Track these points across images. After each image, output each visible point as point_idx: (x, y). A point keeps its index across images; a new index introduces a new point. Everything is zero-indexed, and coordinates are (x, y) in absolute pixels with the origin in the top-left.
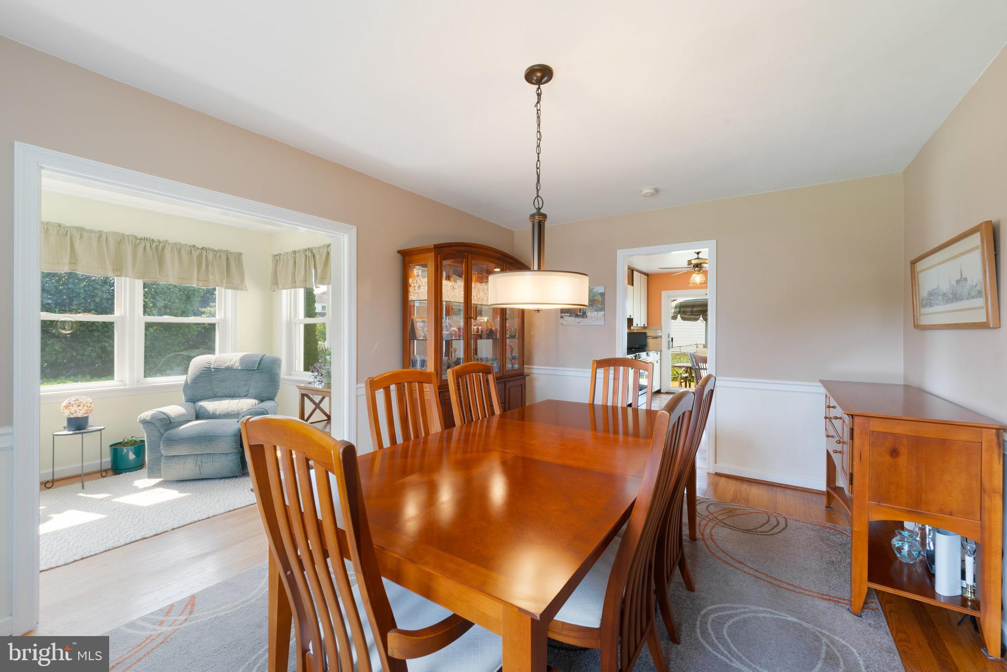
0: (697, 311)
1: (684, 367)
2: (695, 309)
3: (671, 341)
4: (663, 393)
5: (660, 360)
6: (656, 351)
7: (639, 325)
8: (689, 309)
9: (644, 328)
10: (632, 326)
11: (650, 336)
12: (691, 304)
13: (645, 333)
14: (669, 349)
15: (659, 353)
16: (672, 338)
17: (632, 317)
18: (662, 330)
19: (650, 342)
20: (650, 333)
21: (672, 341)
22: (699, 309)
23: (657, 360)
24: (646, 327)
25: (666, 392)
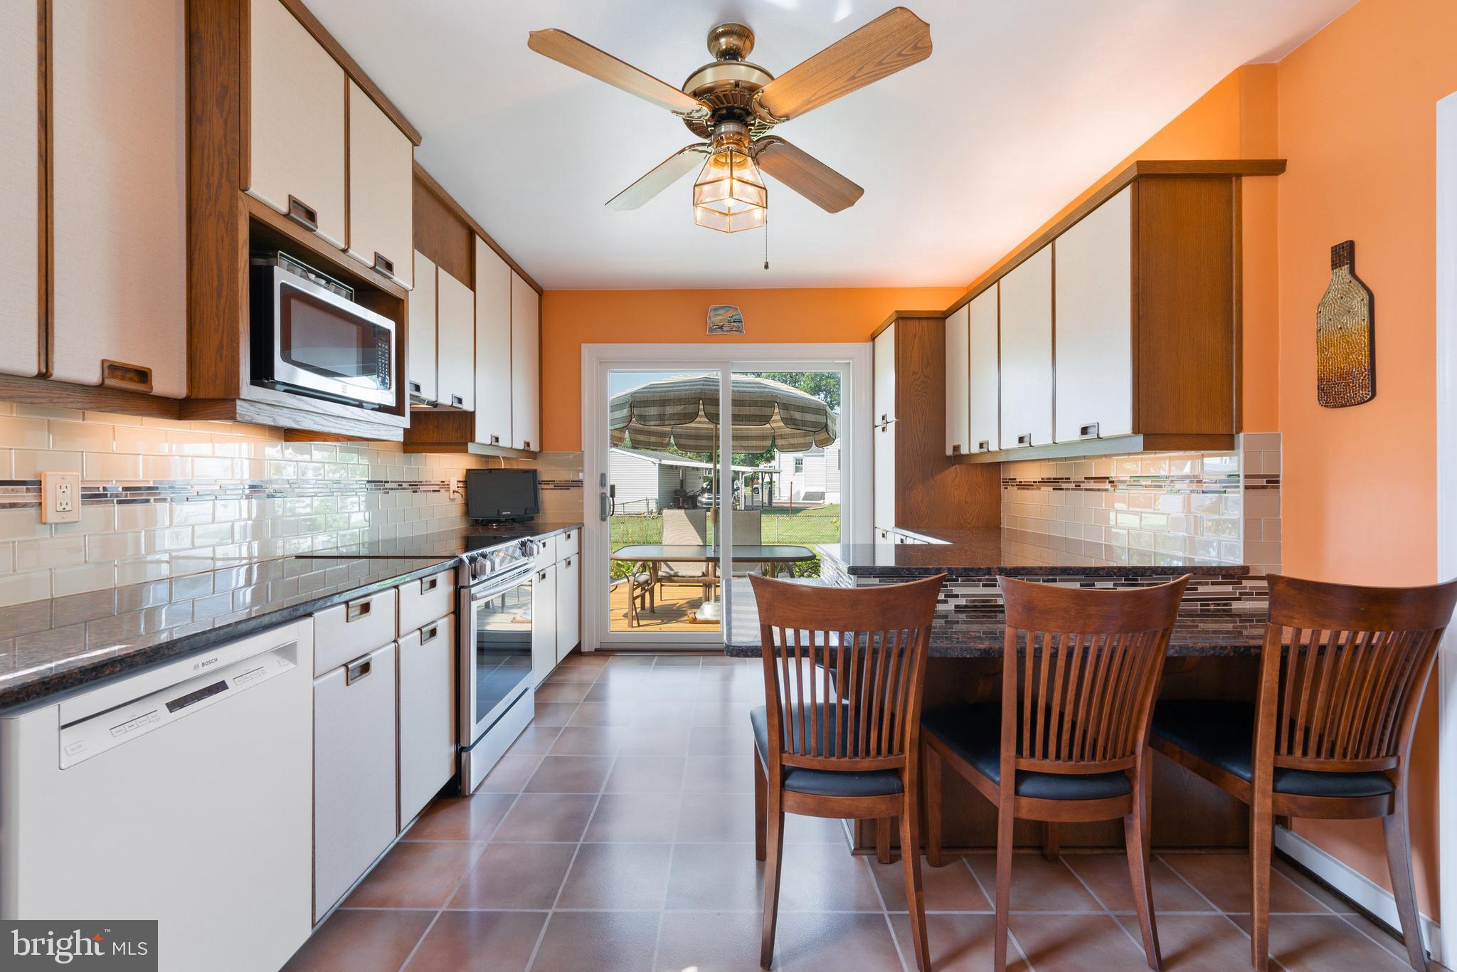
0: (673, 416)
1: (640, 561)
2: (669, 410)
3: (609, 495)
4: (589, 654)
5: (580, 553)
6: (565, 526)
7: (504, 442)
8: (653, 411)
9: (526, 452)
10: (473, 440)
11: (547, 482)
12: (657, 396)
13: (534, 473)
14: (603, 519)
15: (574, 533)
16: (613, 487)
17: (467, 406)
18: (583, 467)
19: (550, 499)
20: (547, 472)
21: (613, 495)
22: (679, 409)
23: (569, 558)
24: (534, 447)
25: (596, 650)
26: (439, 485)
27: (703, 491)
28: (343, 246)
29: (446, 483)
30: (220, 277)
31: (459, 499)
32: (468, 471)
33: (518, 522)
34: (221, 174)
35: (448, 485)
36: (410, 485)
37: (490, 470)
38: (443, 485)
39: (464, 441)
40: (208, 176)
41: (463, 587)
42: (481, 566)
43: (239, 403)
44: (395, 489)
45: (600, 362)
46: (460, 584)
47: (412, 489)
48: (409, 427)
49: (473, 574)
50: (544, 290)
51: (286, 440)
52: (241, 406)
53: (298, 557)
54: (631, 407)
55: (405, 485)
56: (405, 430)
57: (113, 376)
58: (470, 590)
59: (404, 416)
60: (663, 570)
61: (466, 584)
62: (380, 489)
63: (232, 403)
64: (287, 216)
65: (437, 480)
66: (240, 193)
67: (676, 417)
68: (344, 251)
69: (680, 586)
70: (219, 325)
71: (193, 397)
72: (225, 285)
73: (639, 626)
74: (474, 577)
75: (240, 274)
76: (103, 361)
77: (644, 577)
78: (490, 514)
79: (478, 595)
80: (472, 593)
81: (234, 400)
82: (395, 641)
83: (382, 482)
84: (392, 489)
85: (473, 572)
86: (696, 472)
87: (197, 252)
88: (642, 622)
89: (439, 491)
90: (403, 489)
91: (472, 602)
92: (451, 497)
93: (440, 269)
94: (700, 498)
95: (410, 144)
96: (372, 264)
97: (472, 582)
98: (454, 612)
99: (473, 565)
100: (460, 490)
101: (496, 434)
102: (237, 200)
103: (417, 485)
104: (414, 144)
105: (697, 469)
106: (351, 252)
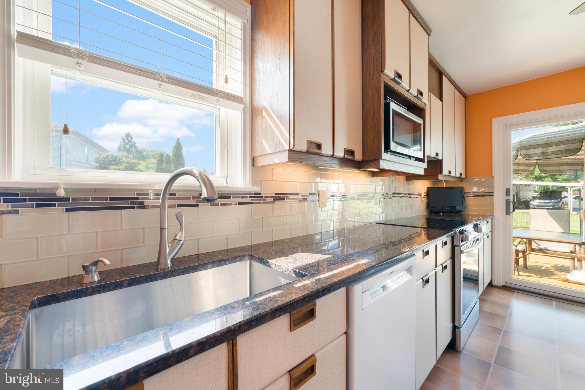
4: (496, 287)
5: (492, 231)
7: (453, 174)
8: (538, 151)
9: (460, 179)
10: (440, 174)
13: (462, 189)
14: (508, 214)
15: (490, 221)
17: (440, 158)
18: (493, 185)
20: (470, 188)
22: (560, 147)
23: (488, 234)
24: (463, 176)
25: (503, 286)
26: (418, 194)
27: (534, 198)
28: (408, 88)
29: (420, 194)
30: (374, 110)
31: (425, 200)
32: (428, 188)
33: (454, 213)
34: (374, 69)
35: (421, 194)
36: (409, 195)
37: (437, 188)
38: (419, 194)
39: (437, 174)
40: (369, 72)
41: (455, 246)
42: (466, 236)
43: (380, 161)
44: (404, 196)
45: (506, 126)
46: (455, 244)
47: (409, 196)
48: (426, 168)
49: (462, 240)
50: (467, 95)
51: (373, 177)
52: (381, 162)
53: (377, 223)
54: (518, 150)
55: (407, 195)
56: (425, 169)
57: (348, 155)
58: (460, 248)
59: (425, 163)
60: (534, 246)
61: (458, 245)
62: (399, 196)
63: (378, 161)
64: (394, 80)
65: (417, 192)
66: (382, 74)
67: (539, 155)
68: (408, 91)
69: (545, 255)
70: (373, 130)
71: (364, 160)
72: (376, 113)
73: (519, 275)
74: (462, 241)
75: (382, 107)
76: (344, 149)
77: (521, 247)
78: (439, 208)
79: (465, 251)
80: (461, 250)
81: (379, 160)
82: (435, 269)
83: (399, 193)
84: (403, 196)
85: (462, 239)
86: (527, 187)
87: (365, 103)
88: (521, 273)
89: (418, 197)
90: (406, 196)
91: (461, 254)
92: (422, 200)
93: (431, 94)
94: (531, 202)
95: (427, 35)
96: (416, 94)
97: (461, 244)
98: (451, 258)
99: (462, 235)
100: (425, 197)
101: (450, 170)
102: (381, 77)
103: (410, 195)
104: (429, 35)
105: (529, 185)
106: (411, 91)
